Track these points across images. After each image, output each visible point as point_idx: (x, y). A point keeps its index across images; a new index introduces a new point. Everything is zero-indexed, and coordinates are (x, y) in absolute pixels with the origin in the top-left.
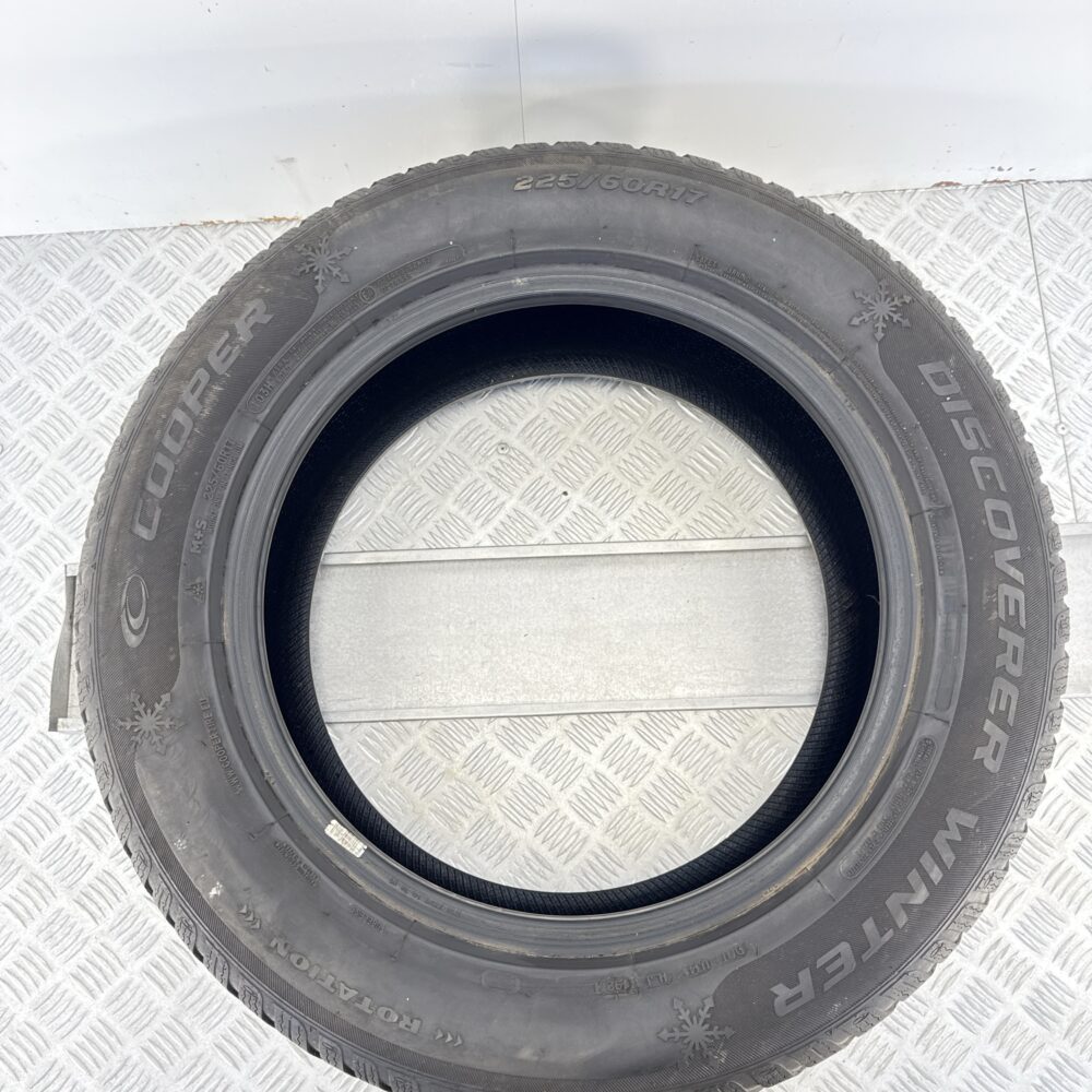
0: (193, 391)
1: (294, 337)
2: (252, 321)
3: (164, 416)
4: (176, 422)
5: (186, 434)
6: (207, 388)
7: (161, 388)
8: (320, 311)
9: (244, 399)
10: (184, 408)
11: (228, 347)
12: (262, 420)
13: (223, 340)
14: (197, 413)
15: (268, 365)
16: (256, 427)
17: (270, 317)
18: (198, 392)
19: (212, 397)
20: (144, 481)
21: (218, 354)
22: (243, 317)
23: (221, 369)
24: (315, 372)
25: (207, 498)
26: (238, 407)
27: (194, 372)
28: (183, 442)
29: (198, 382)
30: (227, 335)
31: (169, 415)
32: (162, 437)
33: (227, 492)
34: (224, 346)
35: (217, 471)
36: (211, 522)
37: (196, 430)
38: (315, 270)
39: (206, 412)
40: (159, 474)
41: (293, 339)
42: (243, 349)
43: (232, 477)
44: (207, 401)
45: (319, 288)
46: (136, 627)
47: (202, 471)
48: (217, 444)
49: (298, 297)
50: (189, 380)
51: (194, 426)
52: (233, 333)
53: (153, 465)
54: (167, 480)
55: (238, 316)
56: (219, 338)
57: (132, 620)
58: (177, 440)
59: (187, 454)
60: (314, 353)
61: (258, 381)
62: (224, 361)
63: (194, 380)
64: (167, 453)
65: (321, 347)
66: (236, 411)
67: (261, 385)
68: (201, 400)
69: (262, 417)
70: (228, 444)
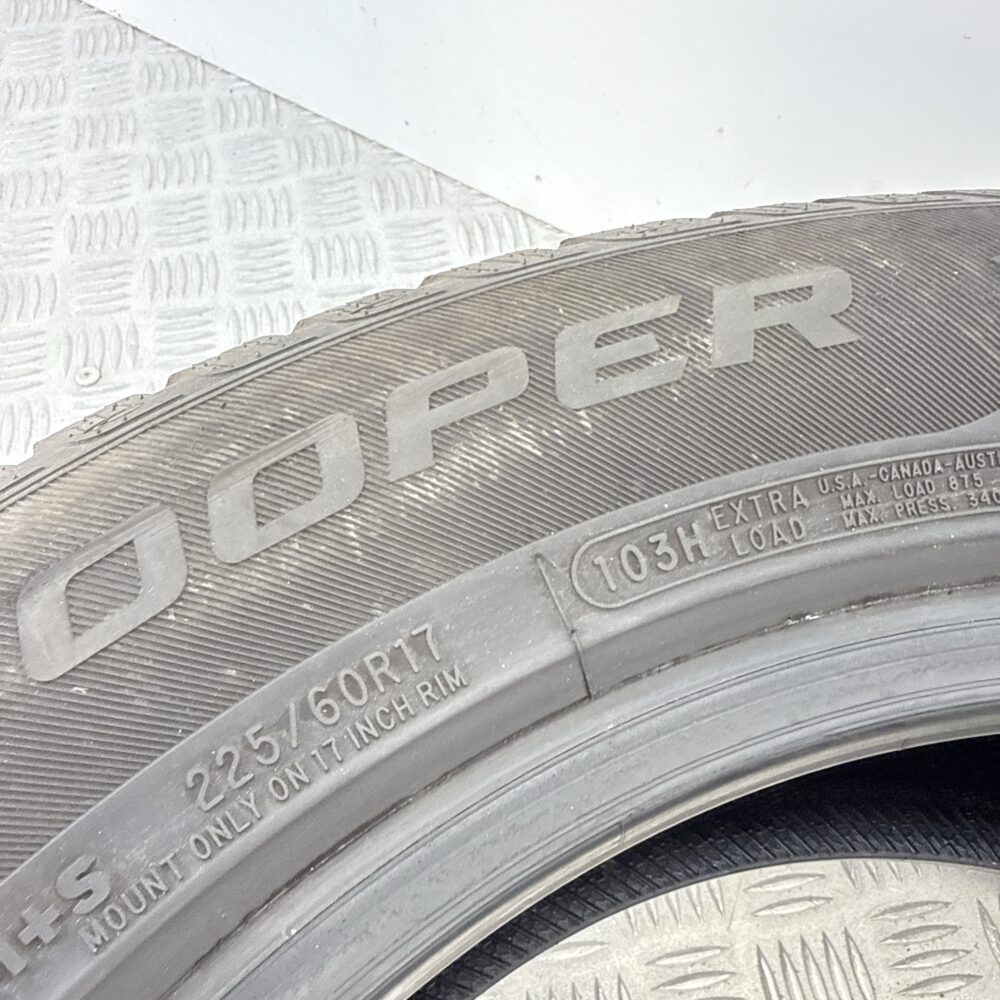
0: (437, 397)
1: (877, 447)
4: (309, 453)
7: (354, 337)
9: (586, 527)
10: (373, 430)
11: (649, 342)
12: (588, 638)
13: (646, 312)
14: (398, 469)
15: (735, 477)
16: (552, 648)
17: (845, 336)
18: (449, 412)
19: (484, 454)
20: (40, 573)
21: (603, 340)
22: (758, 287)
24: (866, 601)
25: (192, 791)
26: (542, 544)
27: (489, 344)
28: (275, 531)
29: (479, 380)
30: (669, 306)
31: (306, 420)
32: (228, 471)
34: (640, 328)
35: (305, 713)
36: (125, 902)
37: (351, 527)
39: (432, 490)
41: (873, 451)
42: (693, 375)
43: (341, 773)
44: (458, 456)
47: (257, 673)
48: (382, 618)
49: (974, 334)
50: (456, 358)
52: (695, 311)
53: (120, 540)
55: (744, 276)
56: (635, 301)
59: (257, 581)
60: (918, 536)
61: (666, 503)
62: (608, 371)
63: (468, 367)
64: (194, 533)
65: (953, 531)
67: (669, 526)
68: (442, 438)
69: (597, 627)
70: (418, 642)
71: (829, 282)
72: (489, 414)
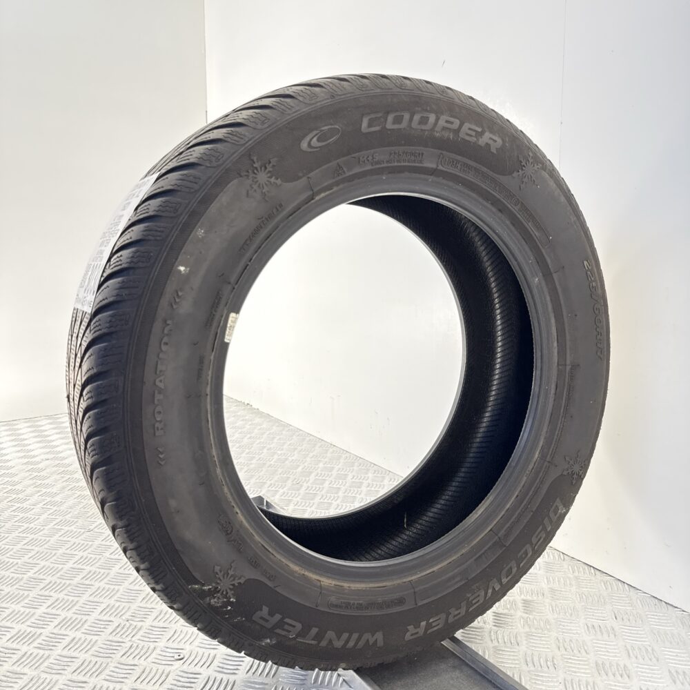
2: (491, 142)
3: (428, 108)
5: (423, 127)
6: (449, 129)
8: (504, 179)
9: (448, 154)
10: (437, 119)
11: (474, 134)
12: (439, 168)
14: (436, 129)
15: (469, 160)
16: (434, 166)
17: (495, 152)
19: (446, 134)
23: (462, 135)
25: (390, 154)
26: (443, 152)
29: (452, 123)
31: (430, 112)
33: (396, 164)
35: (407, 154)
36: (378, 163)
37: (426, 133)
38: (524, 168)
39: (437, 135)
40: (398, 120)
41: (485, 169)
44: (443, 133)
45: (515, 174)
46: (312, 143)
47: (405, 145)
48: (421, 148)
49: (508, 163)
50: (452, 116)
51: (428, 130)
54: (396, 127)
55: (491, 132)
57: (315, 139)
58: (420, 123)
59: (413, 132)
60: (480, 184)
61: (459, 158)
64: (411, 120)
65: (484, 186)
66: (440, 151)
67: (457, 161)
68: (444, 129)
69: (440, 167)
70: (422, 154)
71: (499, 141)
72: (450, 129)
